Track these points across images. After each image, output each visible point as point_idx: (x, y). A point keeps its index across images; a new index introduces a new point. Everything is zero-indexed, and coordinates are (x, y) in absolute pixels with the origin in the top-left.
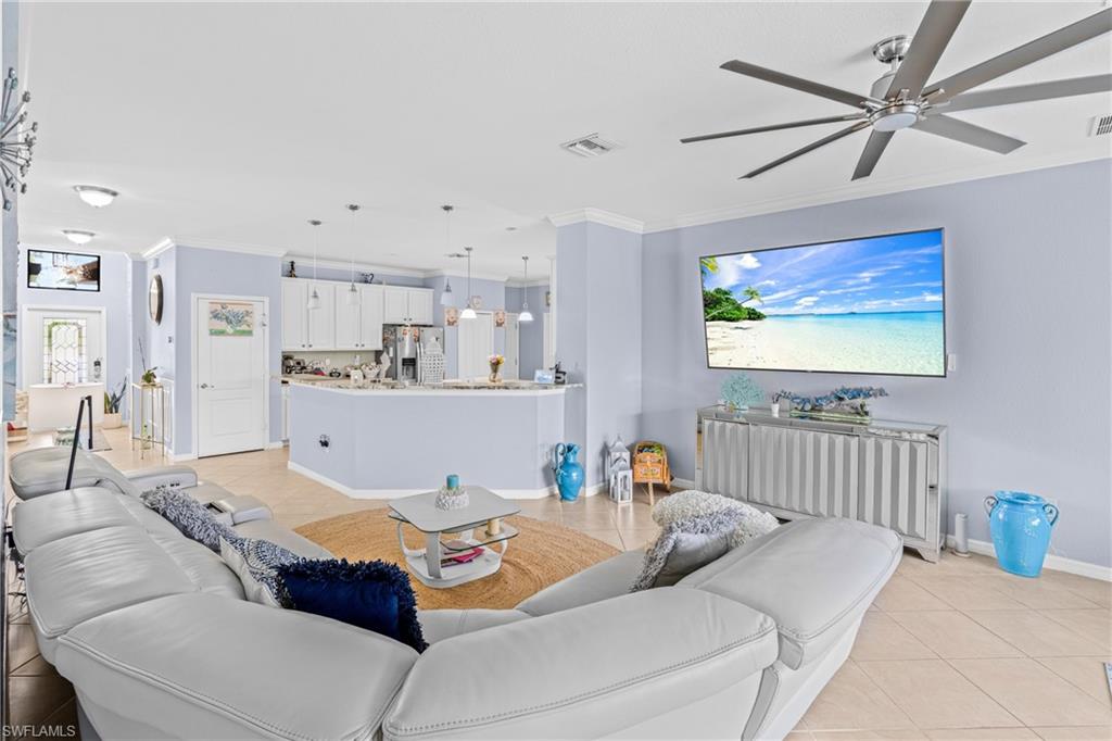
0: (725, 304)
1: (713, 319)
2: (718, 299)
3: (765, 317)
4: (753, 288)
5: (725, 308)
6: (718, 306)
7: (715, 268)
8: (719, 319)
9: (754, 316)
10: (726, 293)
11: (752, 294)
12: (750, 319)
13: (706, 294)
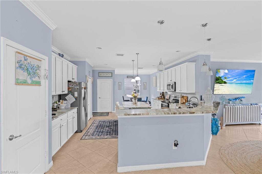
0: (220, 80)
1: (217, 83)
3: (227, 83)
4: (226, 77)
5: (220, 81)
6: (218, 80)
7: (219, 72)
9: (225, 83)
10: (220, 78)
11: (225, 78)
12: (224, 83)
13: (216, 77)
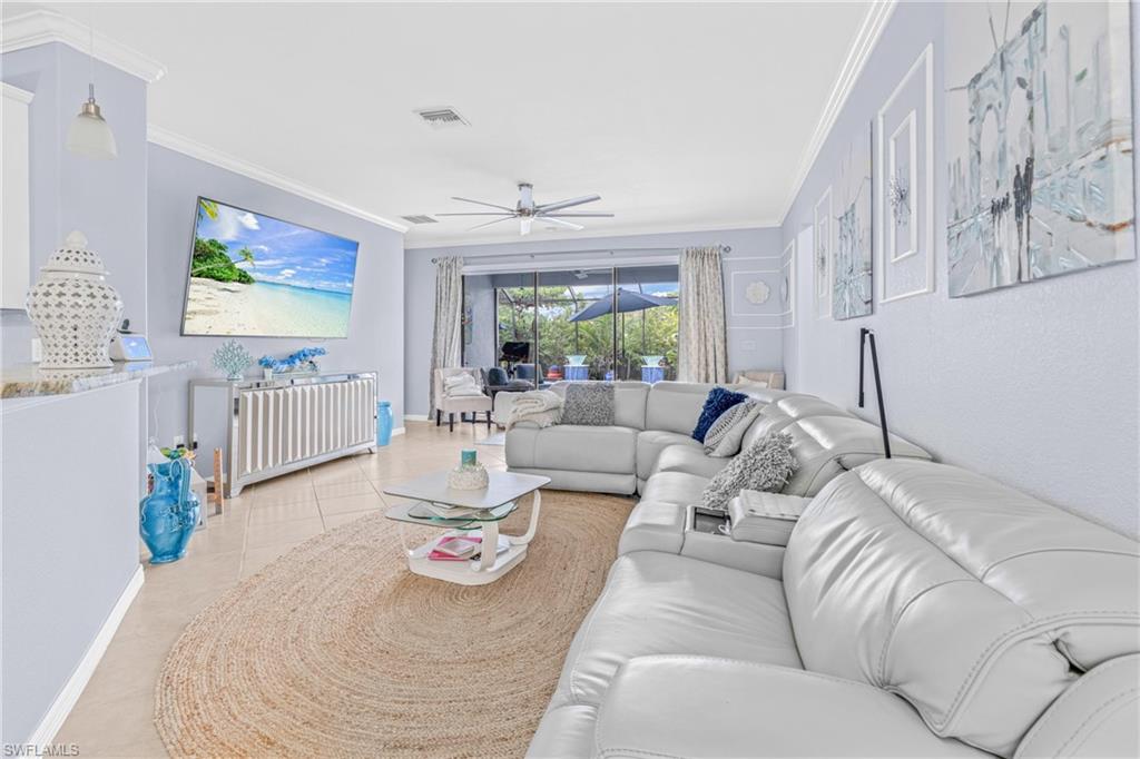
0: (217, 259)
1: (201, 275)
2: (210, 251)
3: (254, 281)
4: (249, 249)
5: (217, 264)
6: (207, 260)
7: (215, 215)
8: (207, 277)
9: (244, 279)
10: (220, 247)
11: (247, 255)
12: (240, 281)
13: (198, 242)
